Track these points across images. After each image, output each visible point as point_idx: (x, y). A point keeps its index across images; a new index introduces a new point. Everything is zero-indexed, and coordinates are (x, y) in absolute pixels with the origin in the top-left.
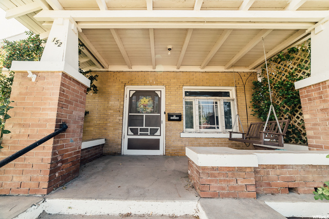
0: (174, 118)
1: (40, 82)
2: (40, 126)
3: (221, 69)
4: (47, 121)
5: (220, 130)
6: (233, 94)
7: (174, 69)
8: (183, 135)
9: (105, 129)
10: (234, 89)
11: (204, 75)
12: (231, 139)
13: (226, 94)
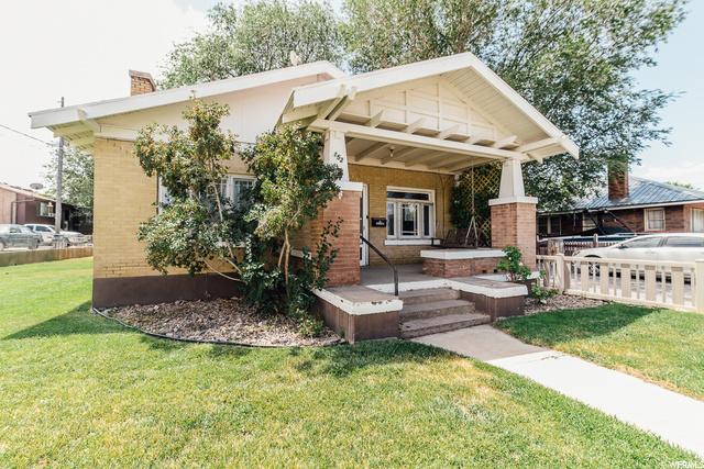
0: (380, 223)
1: (345, 199)
2: (349, 235)
3: (424, 169)
4: (354, 231)
5: (418, 237)
6: (432, 199)
7: (379, 164)
8: (387, 243)
9: (301, 237)
10: (433, 192)
11: (407, 173)
12: (432, 245)
13: (425, 197)
